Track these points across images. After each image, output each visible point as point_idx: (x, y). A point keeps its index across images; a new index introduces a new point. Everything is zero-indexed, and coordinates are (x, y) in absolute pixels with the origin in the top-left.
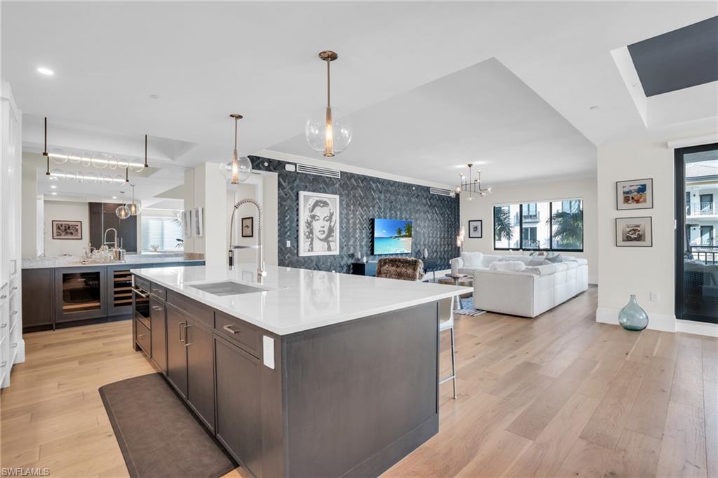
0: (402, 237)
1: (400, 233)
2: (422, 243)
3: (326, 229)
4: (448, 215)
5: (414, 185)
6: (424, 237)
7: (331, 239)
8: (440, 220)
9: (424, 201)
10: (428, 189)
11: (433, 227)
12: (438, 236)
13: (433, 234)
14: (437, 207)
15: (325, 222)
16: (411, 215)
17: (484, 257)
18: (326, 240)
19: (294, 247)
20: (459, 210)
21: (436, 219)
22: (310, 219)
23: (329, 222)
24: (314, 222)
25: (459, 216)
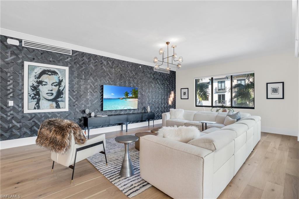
0: (130, 98)
1: (127, 95)
2: (147, 102)
3: (55, 93)
4: (167, 85)
5: (141, 65)
6: (149, 99)
7: (59, 99)
8: (161, 88)
9: (149, 76)
10: (152, 68)
11: (156, 92)
12: (160, 98)
13: (156, 96)
14: (159, 80)
15: (53, 86)
16: (137, 84)
17: (185, 112)
18: (55, 100)
19: (18, 106)
20: (175, 82)
21: (158, 87)
22: (35, 84)
23: (58, 87)
24: (40, 86)
25: (175, 86)
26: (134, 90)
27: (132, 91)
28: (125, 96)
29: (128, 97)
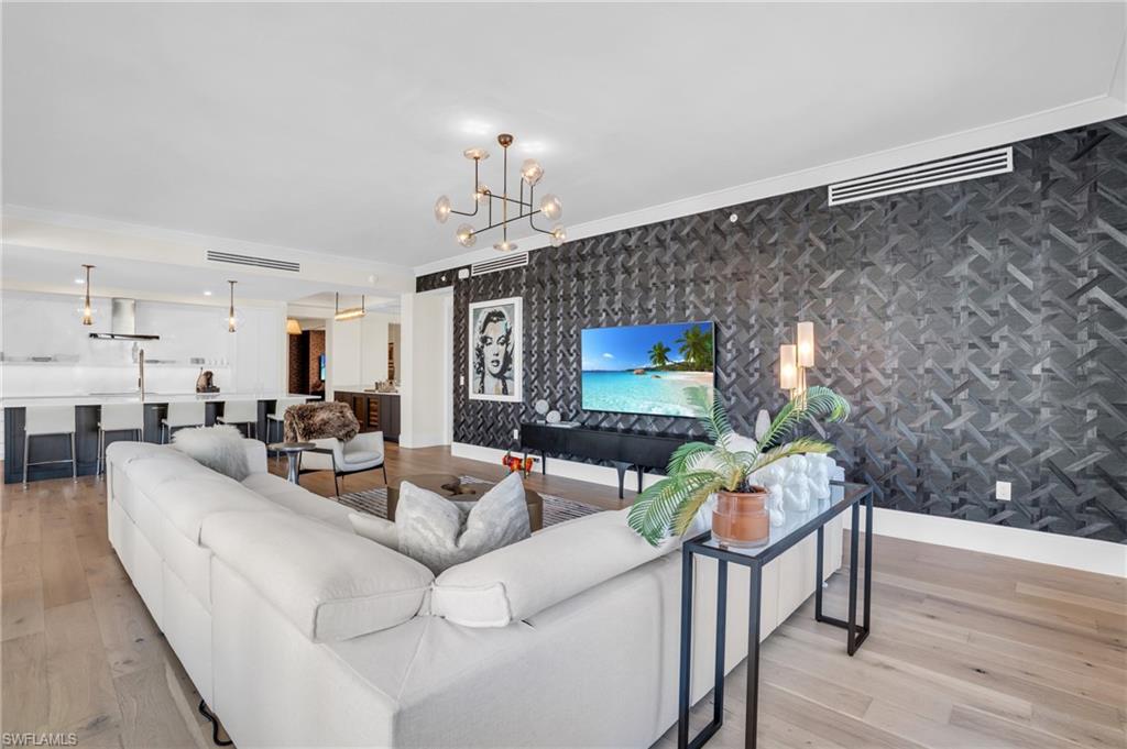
0: (673, 368)
1: (662, 357)
3: (501, 358)
7: (507, 374)
15: (500, 346)
18: (501, 376)
22: (480, 344)
23: (505, 345)
24: (485, 347)
26: (690, 335)
27: (683, 337)
28: (655, 363)
29: (667, 363)
